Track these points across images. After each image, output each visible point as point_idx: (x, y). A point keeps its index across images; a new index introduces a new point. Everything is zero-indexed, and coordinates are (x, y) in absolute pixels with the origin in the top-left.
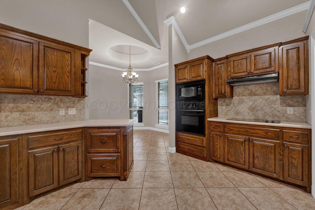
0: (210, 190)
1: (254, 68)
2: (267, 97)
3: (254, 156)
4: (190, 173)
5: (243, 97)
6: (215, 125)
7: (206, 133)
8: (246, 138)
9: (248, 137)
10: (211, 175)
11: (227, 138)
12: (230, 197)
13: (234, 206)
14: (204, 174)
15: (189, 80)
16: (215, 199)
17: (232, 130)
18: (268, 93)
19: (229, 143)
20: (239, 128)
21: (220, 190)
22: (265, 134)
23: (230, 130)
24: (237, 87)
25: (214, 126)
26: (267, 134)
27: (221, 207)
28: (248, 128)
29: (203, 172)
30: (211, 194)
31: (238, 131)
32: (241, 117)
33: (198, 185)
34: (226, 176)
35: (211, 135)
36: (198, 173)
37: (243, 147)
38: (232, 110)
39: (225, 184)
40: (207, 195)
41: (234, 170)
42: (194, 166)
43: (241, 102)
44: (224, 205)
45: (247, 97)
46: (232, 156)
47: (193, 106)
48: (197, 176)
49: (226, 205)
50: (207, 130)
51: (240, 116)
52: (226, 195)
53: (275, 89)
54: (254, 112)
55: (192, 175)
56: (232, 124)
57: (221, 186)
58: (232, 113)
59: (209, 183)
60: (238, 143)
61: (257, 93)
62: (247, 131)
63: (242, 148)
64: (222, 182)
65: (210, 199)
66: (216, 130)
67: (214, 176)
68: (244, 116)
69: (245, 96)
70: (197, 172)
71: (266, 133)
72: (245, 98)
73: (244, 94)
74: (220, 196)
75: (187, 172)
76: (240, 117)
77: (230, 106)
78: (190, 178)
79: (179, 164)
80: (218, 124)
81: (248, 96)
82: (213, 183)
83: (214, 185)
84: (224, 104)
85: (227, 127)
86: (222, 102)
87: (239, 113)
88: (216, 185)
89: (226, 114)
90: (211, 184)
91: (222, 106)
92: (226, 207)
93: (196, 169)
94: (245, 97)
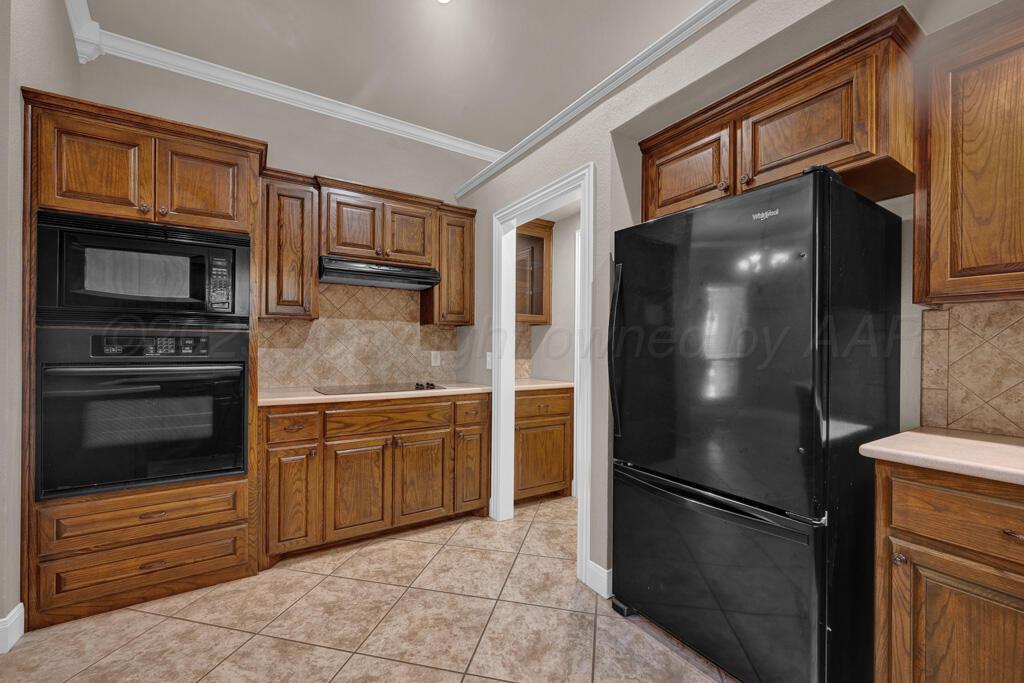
0: (376, 645)
1: (390, 243)
2: (397, 325)
3: (403, 483)
4: (245, 655)
5: (342, 321)
6: (289, 418)
7: (253, 457)
8: (386, 440)
9: (390, 436)
10: (321, 605)
11: (333, 454)
12: (425, 619)
13: (456, 631)
14: (295, 619)
15: (151, 216)
16: (412, 655)
17: (352, 425)
18: (399, 316)
19: (339, 469)
20: (369, 414)
21: (393, 623)
22: (427, 419)
23: (345, 428)
24: (326, 286)
25: (287, 423)
26: (431, 418)
27: (443, 657)
28: (392, 412)
29: (287, 615)
30: (389, 652)
31: (367, 425)
32: (335, 383)
33: (327, 663)
34: (356, 577)
35: (274, 461)
36: (275, 631)
37: (378, 467)
38: (309, 363)
39: (383, 599)
40: (384, 665)
41: (354, 552)
42: (225, 622)
43: (336, 335)
44: (442, 647)
45: (355, 321)
46: (348, 509)
47: (178, 349)
48: (286, 645)
49: (445, 643)
50: (255, 446)
51: (333, 380)
52: (418, 622)
53: (412, 308)
54: (369, 366)
55: (263, 657)
56: (349, 406)
57: (380, 613)
58: (308, 371)
59: (350, 630)
60: (368, 461)
61: (378, 312)
62: (390, 419)
63: (377, 473)
64: (370, 600)
65: (403, 668)
66: (297, 436)
67: (333, 602)
68: (345, 379)
69: (348, 317)
70: (263, 632)
71: (429, 415)
72: (348, 323)
73: (346, 313)
74: (411, 637)
75: (227, 664)
76: (333, 384)
77: (302, 347)
78: (270, 670)
79: (134, 664)
80: (300, 414)
81: (357, 318)
82: (353, 621)
83: (364, 623)
84: (279, 340)
85: (332, 419)
86: (274, 334)
87: (329, 370)
88: (368, 621)
89: (288, 376)
90: (356, 630)
91: (271, 346)
92: (450, 647)
93: (250, 625)
94: (347, 321)
